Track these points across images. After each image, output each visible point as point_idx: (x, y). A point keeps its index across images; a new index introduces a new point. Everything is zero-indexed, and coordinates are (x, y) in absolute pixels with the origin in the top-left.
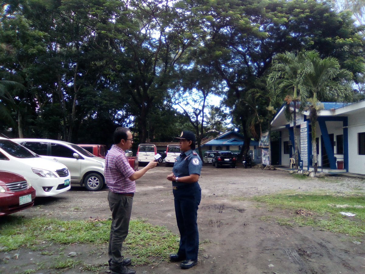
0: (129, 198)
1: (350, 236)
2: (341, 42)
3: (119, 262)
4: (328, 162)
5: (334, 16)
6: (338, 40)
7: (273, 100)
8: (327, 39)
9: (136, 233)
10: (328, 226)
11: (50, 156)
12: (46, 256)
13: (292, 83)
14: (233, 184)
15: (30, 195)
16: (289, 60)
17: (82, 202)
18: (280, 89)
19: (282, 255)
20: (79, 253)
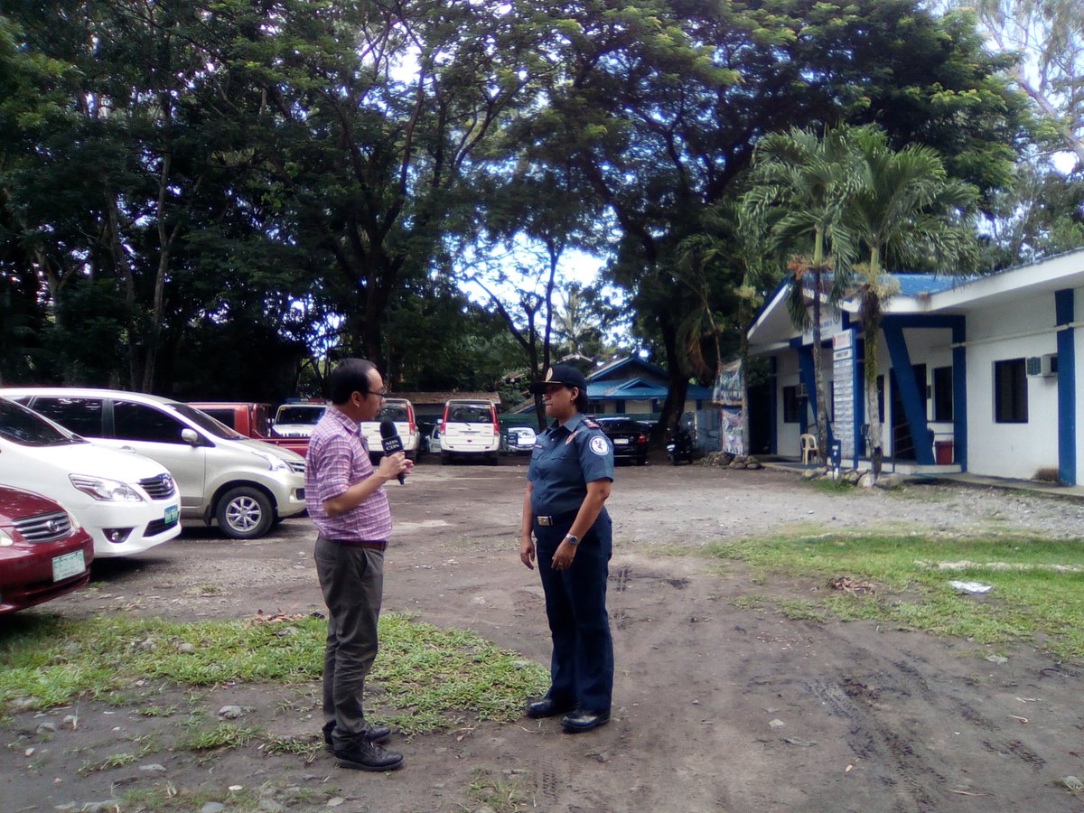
0: (371, 553)
1: (980, 644)
2: (947, 99)
3: (356, 731)
4: (909, 445)
5: (927, 25)
6: (939, 94)
7: (755, 267)
8: (907, 91)
9: (397, 651)
10: (918, 618)
11: (113, 438)
12: (154, 719)
13: (809, 218)
14: (646, 510)
15: (81, 552)
16: (800, 154)
17: (219, 570)
18: (775, 238)
19: (801, 696)
20: (248, 709)
